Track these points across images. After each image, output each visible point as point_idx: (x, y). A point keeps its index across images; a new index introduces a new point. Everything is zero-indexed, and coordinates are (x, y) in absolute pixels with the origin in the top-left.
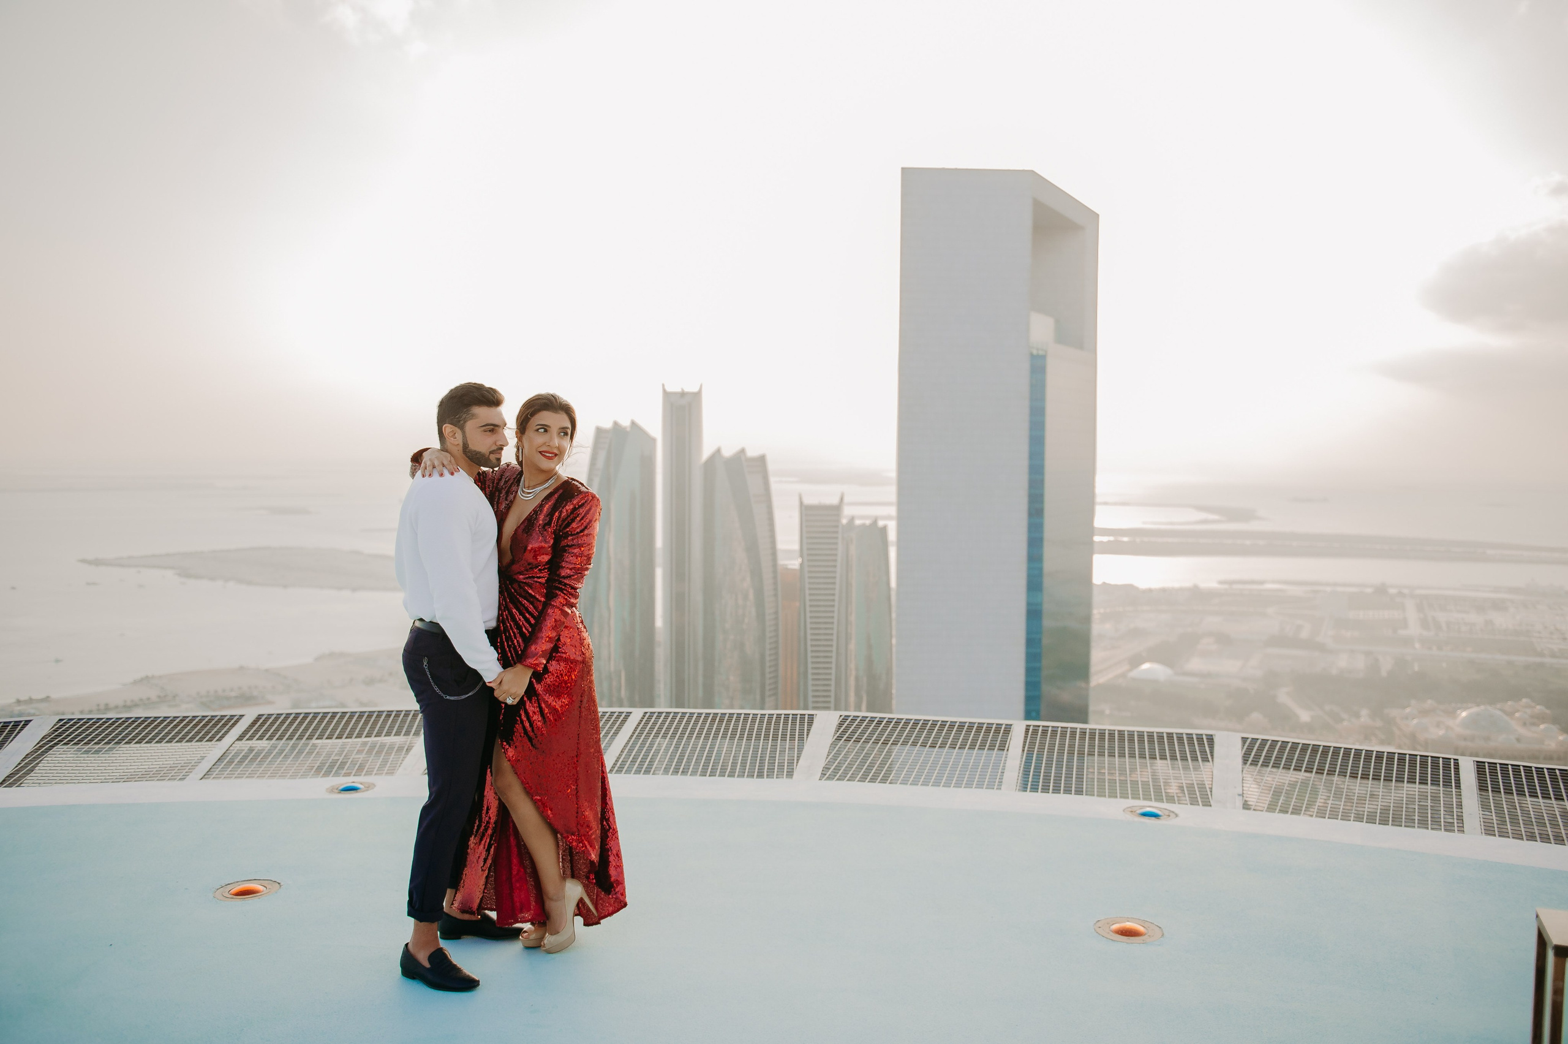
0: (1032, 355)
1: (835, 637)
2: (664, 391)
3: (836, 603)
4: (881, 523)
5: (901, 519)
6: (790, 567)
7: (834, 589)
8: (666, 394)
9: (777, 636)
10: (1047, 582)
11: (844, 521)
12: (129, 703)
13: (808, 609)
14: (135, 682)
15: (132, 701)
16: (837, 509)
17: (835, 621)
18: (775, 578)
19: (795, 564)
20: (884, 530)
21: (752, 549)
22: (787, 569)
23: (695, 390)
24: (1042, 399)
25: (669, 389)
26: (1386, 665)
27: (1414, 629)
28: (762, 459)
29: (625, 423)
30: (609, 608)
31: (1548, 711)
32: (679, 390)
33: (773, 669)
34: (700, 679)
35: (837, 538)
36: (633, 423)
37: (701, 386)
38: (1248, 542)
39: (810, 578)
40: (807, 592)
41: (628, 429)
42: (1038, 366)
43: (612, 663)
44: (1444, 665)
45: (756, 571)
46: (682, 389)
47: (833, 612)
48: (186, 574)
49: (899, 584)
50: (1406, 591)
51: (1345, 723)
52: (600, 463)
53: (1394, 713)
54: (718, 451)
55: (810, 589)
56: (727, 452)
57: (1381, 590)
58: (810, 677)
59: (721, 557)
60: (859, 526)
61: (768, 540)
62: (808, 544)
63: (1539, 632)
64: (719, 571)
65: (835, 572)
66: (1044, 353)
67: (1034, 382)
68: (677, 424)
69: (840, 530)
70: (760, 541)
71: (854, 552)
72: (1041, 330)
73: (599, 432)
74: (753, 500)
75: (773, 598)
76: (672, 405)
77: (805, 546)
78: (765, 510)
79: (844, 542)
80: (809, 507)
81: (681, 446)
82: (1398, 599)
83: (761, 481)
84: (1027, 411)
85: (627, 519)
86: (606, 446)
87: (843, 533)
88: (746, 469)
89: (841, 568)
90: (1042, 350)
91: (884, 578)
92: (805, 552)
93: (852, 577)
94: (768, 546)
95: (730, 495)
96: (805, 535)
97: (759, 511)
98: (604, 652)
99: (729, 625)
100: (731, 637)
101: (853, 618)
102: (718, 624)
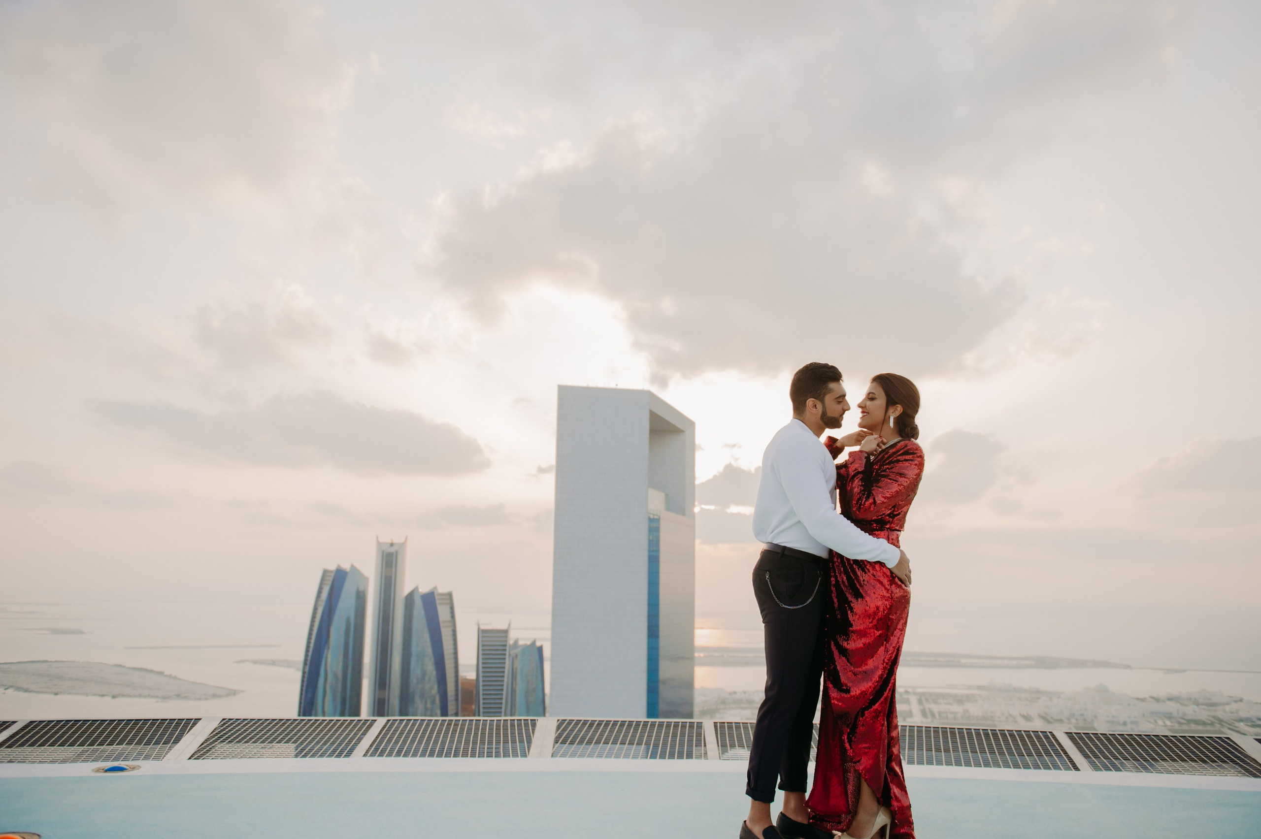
0: (651, 520)
2: (378, 542)
3: (503, 706)
4: (538, 644)
5: (554, 641)
6: (468, 678)
7: (502, 694)
8: (379, 544)
10: (661, 688)
11: (511, 642)
16: (506, 632)
18: (457, 686)
19: (472, 676)
20: (540, 649)
21: (440, 663)
23: (402, 541)
24: (658, 551)
25: (382, 540)
28: (450, 595)
29: (346, 566)
32: (390, 541)
35: (505, 654)
36: (353, 567)
37: (406, 538)
39: (483, 686)
40: (481, 697)
41: (348, 570)
42: (654, 526)
45: (442, 680)
46: (392, 540)
49: (552, 689)
50: (910, 690)
52: (324, 595)
54: (417, 588)
55: (483, 694)
56: (424, 589)
59: (415, 671)
60: (521, 646)
61: (452, 656)
62: (483, 659)
63: (999, 717)
64: (413, 680)
65: (503, 681)
66: (658, 517)
67: (651, 538)
68: (386, 567)
69: (508, 648)
70: (446, 657)
71: (518, 665)
72: (656, 502)
73: (325, 572)
74: (442, 625)
75: (454, 703)
76: (383, 552)
77: (481, 661)
78: (451, 633)
79: (511, 658)
80: (484, 631)
81: (388, 584)
82: (905, 696)
83: (448, 610)
84: (646, 559)
85: (342, 640)
86: (330, 583)
87: (509, 652)
88: (438, 602)
89: (508, 678)
90: (657, 515)
91: (540, 686)
92: (481, 666)
93: (516, 685)
94: (452, 661)
95: (424, 621)
96: (481, 652)
97: (446, 633)
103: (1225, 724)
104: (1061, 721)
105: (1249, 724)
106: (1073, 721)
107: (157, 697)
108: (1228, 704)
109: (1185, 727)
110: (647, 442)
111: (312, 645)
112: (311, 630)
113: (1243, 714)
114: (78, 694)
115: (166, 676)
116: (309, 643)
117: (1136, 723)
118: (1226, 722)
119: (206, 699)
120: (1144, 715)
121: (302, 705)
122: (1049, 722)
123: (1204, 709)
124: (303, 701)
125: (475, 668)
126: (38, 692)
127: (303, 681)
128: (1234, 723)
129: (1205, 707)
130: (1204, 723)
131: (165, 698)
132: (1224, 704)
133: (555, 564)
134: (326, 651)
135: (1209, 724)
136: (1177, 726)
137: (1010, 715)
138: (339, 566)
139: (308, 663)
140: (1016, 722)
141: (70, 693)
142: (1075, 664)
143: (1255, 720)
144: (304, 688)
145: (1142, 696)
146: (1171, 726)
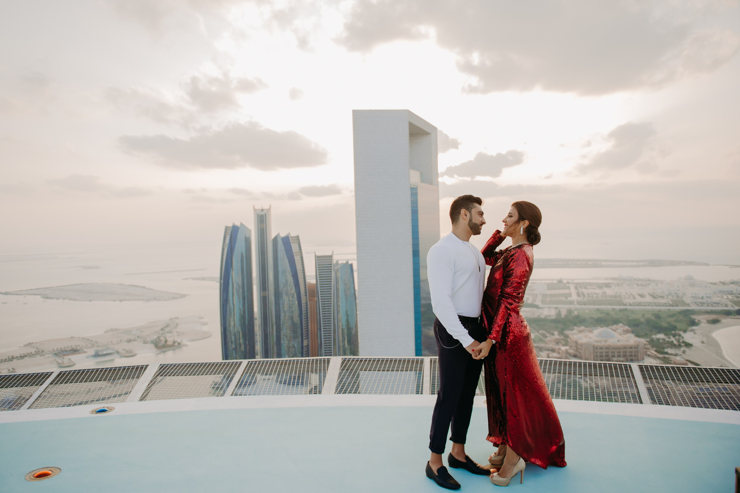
0: (411, 188)
1: (332, 312)
2: (254, 209)
3: (332, 298)
4: (350, 262)
5: (359, 260)
6: (311, 283)
7: (331, 291)
9: (307, 313)
10: (422, 284)
11: (334, 262)
12: (22, 355)
13: (320, 300)
14: (25, 346)
15: (24, 354)
16: (331, 257)
17: (332, 305)
18: (305, 288)
19: (313, 281)
20: (351, 265)
21: (295, 275)
23: (268, 208)
24: (417, 207)
25: (256, 208)
26: (564, 313)
27: (574, 297)
28: (298, 238)
29: (238, 224)
30: (233, 305)
31: (629, 329)
32: (261, 208)
33: (306, 327)
34: (275, 333)
35: (331, 269)
36: (241, 224)
39: (320, 287)
40: (320, 293)
41: (239, 226)
42: (414, 192)
44: (587, 311)
45: (297, 286)
46: (262, 207)
47: (331, 301)
48: (46, 297)
49: (359, 288)
50: (570, 281)
51: (549, 338)
52: (228, 241)
53: (567, 332)
54: (279, 234)
55: (321, 292)
56: (283, 235)
57: (560, 281)
58: (322, 330)
59: (282, 280)
60: (340, 264)
61: (302, 271)
62: (319, 272)
63: (624, 296)
64: (281, 285)
65: (331, 284)
66: (416, 187)
67: (413, 199)
68: (260, 223)
69: (333, 266)
70: (298, 272)
71: (339, 275)
72: (415, 177)
73: (227, 228)
74: (294, 254)
75: (304, 297)
76: (258, 215)
77: (318, 274)
78: (300, 258)
79: (335, 271)
80: (318, 257)
81: (262, 233)
82: (567, 285)
83: (298, 246)
84: (410, 212)
85: (239, 265)
86: (230, 234)
87: (334, 268)
88: (291, 241)
89: (334, 282)
90: (415, 186)
91: (352, 286)
92: (318, 276)
93: (339, 286)
94: (302, 274)
95: (285, 253)
96: (317, 269)
97: (297, 259)
98: (232, 324)
99: (286, 309)
100: (287, 314)
101: (340, 303)
102: (281, 309)
104: (662, 297)
106: (670, 297)
107: (143, 300)
110: (408, 141)
111: (223, 269)
112: (222, 260)
114: (101, 300)
115: (147, 288)
116: (221, 267)
117: (710, 297)
119: (169, 300)
120: (715, 293)
121: (222, 302)
122: (655, 298)
124: (222, 299)
125: (315, 277)
126: (81, 300)
127: (221, 288)
131: (148, 300)
133: (357, 217)
134: (231, 272)
136: (735, 299)
137: (631, 294)
138: (234, 224)
139: (222, 278)
140: (635, 298)
141: (96, 300)
142: (672, 263)
144: (222, 292)
145: (714, 282)
146: (732, 299)
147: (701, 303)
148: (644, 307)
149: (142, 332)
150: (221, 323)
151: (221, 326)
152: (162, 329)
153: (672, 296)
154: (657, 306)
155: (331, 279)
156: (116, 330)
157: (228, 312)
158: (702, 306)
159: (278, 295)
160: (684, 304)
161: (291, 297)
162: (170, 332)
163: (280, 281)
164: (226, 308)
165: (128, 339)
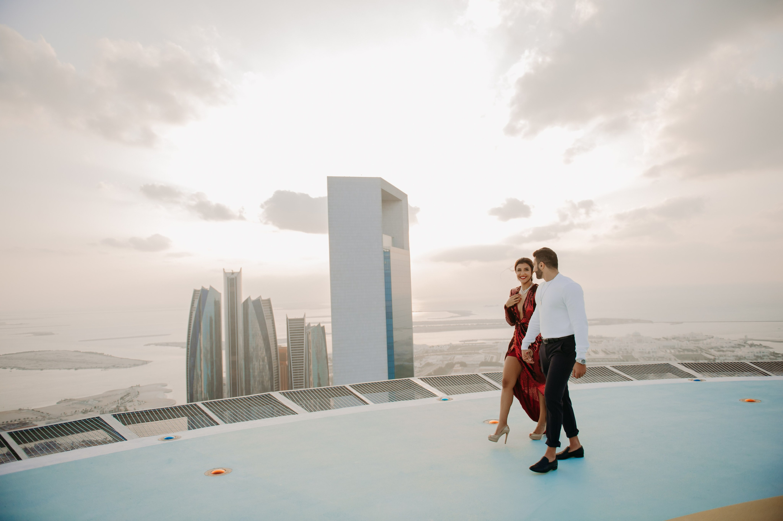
0: (385, 252)
1: (304, 376)
3: (304, 361)
4: (322, 325)
6: (282, 346)
7: (303, 354)
8: (225, 273)
9: (278, 377)
11: (306, 325)
13: (292, 364)
16: (303, 319)
18: (276, 351)
19: (285, 345)
20: (323, 328)
21: (266, 339)
22: (282, 347)
23: (238, 271)
24: (390, 270)
25: (226, 271)
28: (269, 301)
29: (207, 287)
30: (201, 370)
32: (231, 272)
35: (303, 332)
36: (211, 287)
37: (241, 269)
38: (470, 324)
39: (292, 350)
41: (208, 289)
42: (387, 256)
43: (203, 394)
45: (268, 349)
46: (232, 270)
47: (303, 364)
52: (196, 305)
54: (250, 297)
55: (292, 355)
56: (253, 298)
59: (252, 344)
60: (312, 327)
61: (273, 335)
62: (291, 335)
64: (251, 350)
65: (303, 347)
66: (389, 251)
67: (385, 263)
68: (231, 286)
69: (304, 329)
70: (269, 336)
71: (310, 338)
72: (387, 241)
73: (195, 291)
74: (265, 318)
75: (275, 361)
76: (228, 278)
77: (289, 337)
78: (271, 322)
79: (307, 334)
80: (290, 320)
81: (232, 296)
83: (269, 309)
84: (383, 275)
85: (208, 329)
86: (199, 297)
87: (305, 330)
88: (262, 305)
89: (306, 345)
90: (388, 250)
91: (324, 349)
92: (290, 339)
93: (311, 349)
94: (273, 338)
95: (255, 316)
96: (289, 332)
97: (268, 323)
98: (199, 389)
99: (256, 374)
100: (258, 379)
101: (311, 367)
102: (251, 374)
103: (703, 350)
104: (614, 353)
105: (716, 350)
106: (621, 352)
107: (101, 368)
108: (705, 340)
109: (682, 353)
110: (381, 207)
111: (191, 333)
113: (713, 345)
114: (55, 369)
115: (105, 355)
116: (189, 332)
118: (704, 350)
119: (130, 367)
120: (659, 348)
121: (188, 368)
122: (607, 354)
123: (692, 343)
125: (286, 341)
126: (31, 369)
127: (187, 354)
128: (708, 350)
129: (693, 342)
130: (692, 351)
131: (106, 368)
132: (703, 340)
134: (199, 337)
135: (695, 351)
136: (677, 353)
138: (203, 287)
139: (190, 343)
140: (589, 355)
141: (50, 369)
143: (719, 347)
144: (189, 358)
146: (674, 353)
147: (648, 358)
148: (598, 363)
149: (99, 401)
150: (188, 390)
151: (188, 393)
152: (122, 398)
153: (623, 352)
154: (610, 361)
155: (303, 342)
156: (71, 400)
157: (195, 378)
158: (649, 360)
159: (248, 359)
160: (633, 359)
161: (261, 361)
162: (130, 402)
163: (250, 345)
164: (193, 374)
165: (83, 410)
